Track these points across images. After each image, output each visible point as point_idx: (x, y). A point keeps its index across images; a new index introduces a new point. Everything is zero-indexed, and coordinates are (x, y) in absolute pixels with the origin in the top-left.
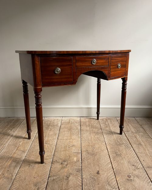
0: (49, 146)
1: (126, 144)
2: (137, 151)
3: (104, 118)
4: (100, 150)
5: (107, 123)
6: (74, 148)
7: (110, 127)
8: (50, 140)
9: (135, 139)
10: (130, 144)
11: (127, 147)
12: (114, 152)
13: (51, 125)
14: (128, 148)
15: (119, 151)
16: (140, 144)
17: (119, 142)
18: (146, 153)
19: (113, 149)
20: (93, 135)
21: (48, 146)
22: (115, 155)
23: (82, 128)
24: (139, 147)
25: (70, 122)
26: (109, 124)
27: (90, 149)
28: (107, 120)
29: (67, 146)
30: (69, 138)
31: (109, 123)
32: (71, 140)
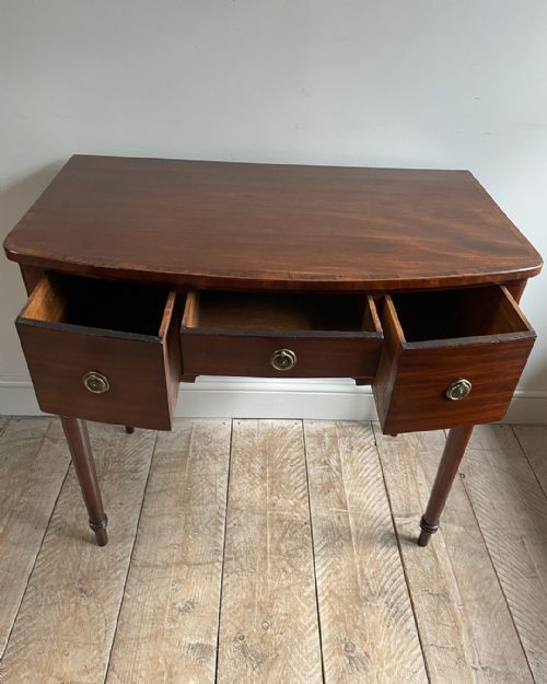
0: (93, 605)
1: (393, 592)
2: (428, 636)
3: (325, 430)
4: (290, 632)
5: (334, 463)
6: (190, 621)
7: (342, 486)
8: (102, 568)
9: (431, 560)
10: (405, 595)
11: (393, 610)
12: (343, 646)
13: (112, 472)
14: (397, 621)
15: (362, 635)
16: (444, 596)
17: (368, 584)
18: (459, 651)
19: (342, 625)
20: (272, 539)
21: (88, 608)
22: (343, 660)
23: (233, 496)
24: (438, 613)
25: (187, 453)
26: (339, 469)
27: (253, 629)
28: (334, 438)
29: (164, 611)
30: (177, 557)
31: (342, 460)
32: (186, 568)
